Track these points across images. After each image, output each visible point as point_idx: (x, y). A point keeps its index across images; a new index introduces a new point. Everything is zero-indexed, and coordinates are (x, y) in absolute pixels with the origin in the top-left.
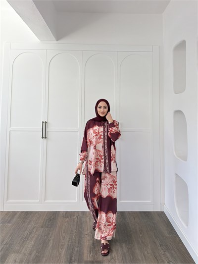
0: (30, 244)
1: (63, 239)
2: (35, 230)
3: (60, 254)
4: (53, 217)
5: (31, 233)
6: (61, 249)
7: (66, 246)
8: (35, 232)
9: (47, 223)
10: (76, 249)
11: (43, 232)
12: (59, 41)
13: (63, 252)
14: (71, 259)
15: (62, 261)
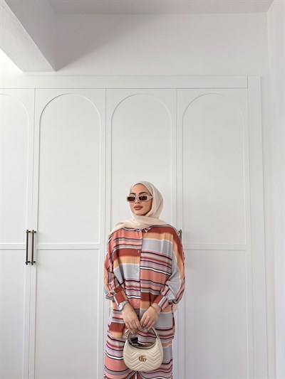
12: (60, 72)
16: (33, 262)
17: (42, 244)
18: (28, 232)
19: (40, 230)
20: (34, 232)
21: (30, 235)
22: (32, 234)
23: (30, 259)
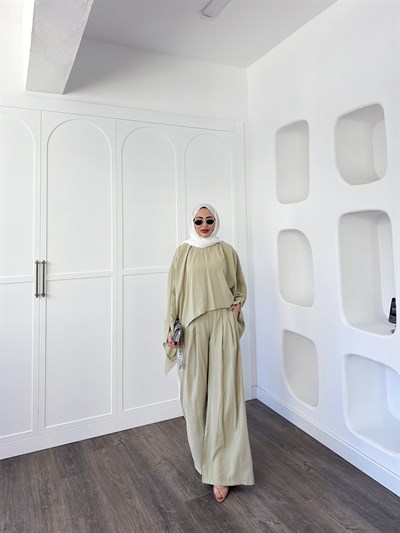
0: (61, 512)
1: (122, 483)
2: (50, 485)
3: (134, 508)
4: (71, 454)
5: (47, 494)
6: (130, 499)
7: (134, 492)
8: (55, 488)
9: (67, 467)
10: (157, 490)
11: (70, 484)
13: (137, 502)
14: (160, 509)
15: (145, 516)
16: (44, 295)
17: (52, 275)
18: (37, 263)
19: (50, 261)
20: (44, 263)
21: (40, 266)
22: (42, 265)
23: (40, 292)
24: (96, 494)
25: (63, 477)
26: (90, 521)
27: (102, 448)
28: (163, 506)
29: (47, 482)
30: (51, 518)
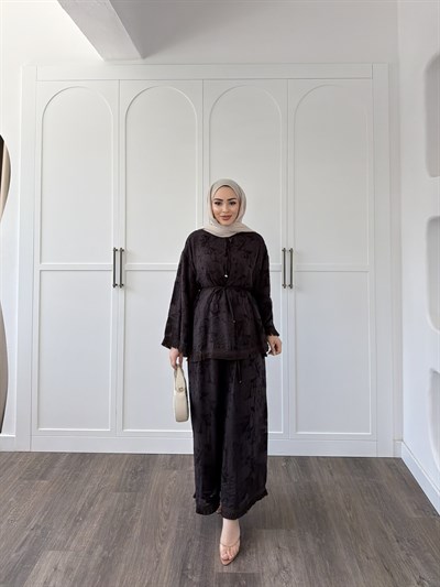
0: (90, 529)
1: (166, 520)
3: (159, 555)
4: (142, 465)
5: (91, 504)
6: (162, 542)
7: (172, 535)
8: (102, 502)
9: (129, 480)
11: (119, 501)
12: (148, 60)
13: (166, 550)
14: (184, 568)
15: (163, 570)
16: (121, 285)
17: (131, 264)
18: (115, 250)
19: (129, 248)
20: (122, 250)
21: (118, 254)
22: (120, 254)
23: (118, 282)
24: (133, 522)
25: (117, 491)
26: (106, 553)
27: (174, 469)
28: (189, 567)
29: (99, 492)
30: (76, 534)
